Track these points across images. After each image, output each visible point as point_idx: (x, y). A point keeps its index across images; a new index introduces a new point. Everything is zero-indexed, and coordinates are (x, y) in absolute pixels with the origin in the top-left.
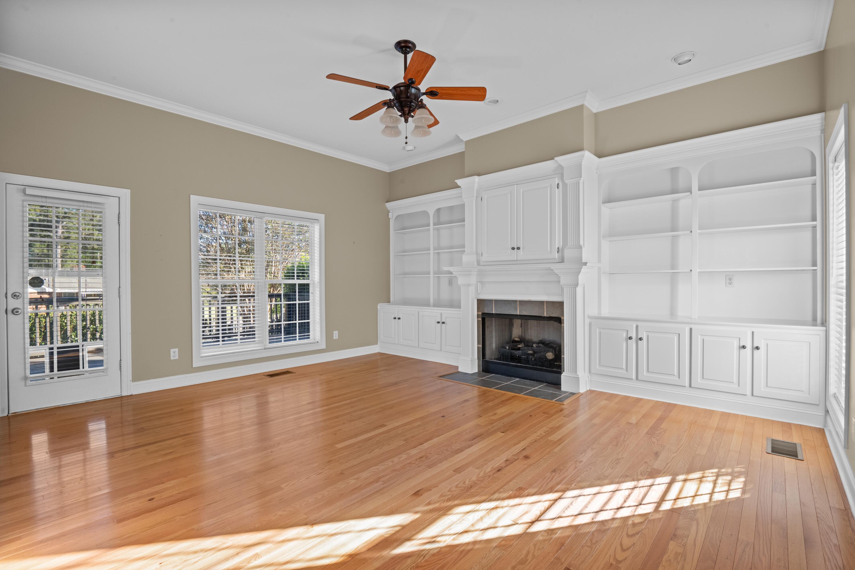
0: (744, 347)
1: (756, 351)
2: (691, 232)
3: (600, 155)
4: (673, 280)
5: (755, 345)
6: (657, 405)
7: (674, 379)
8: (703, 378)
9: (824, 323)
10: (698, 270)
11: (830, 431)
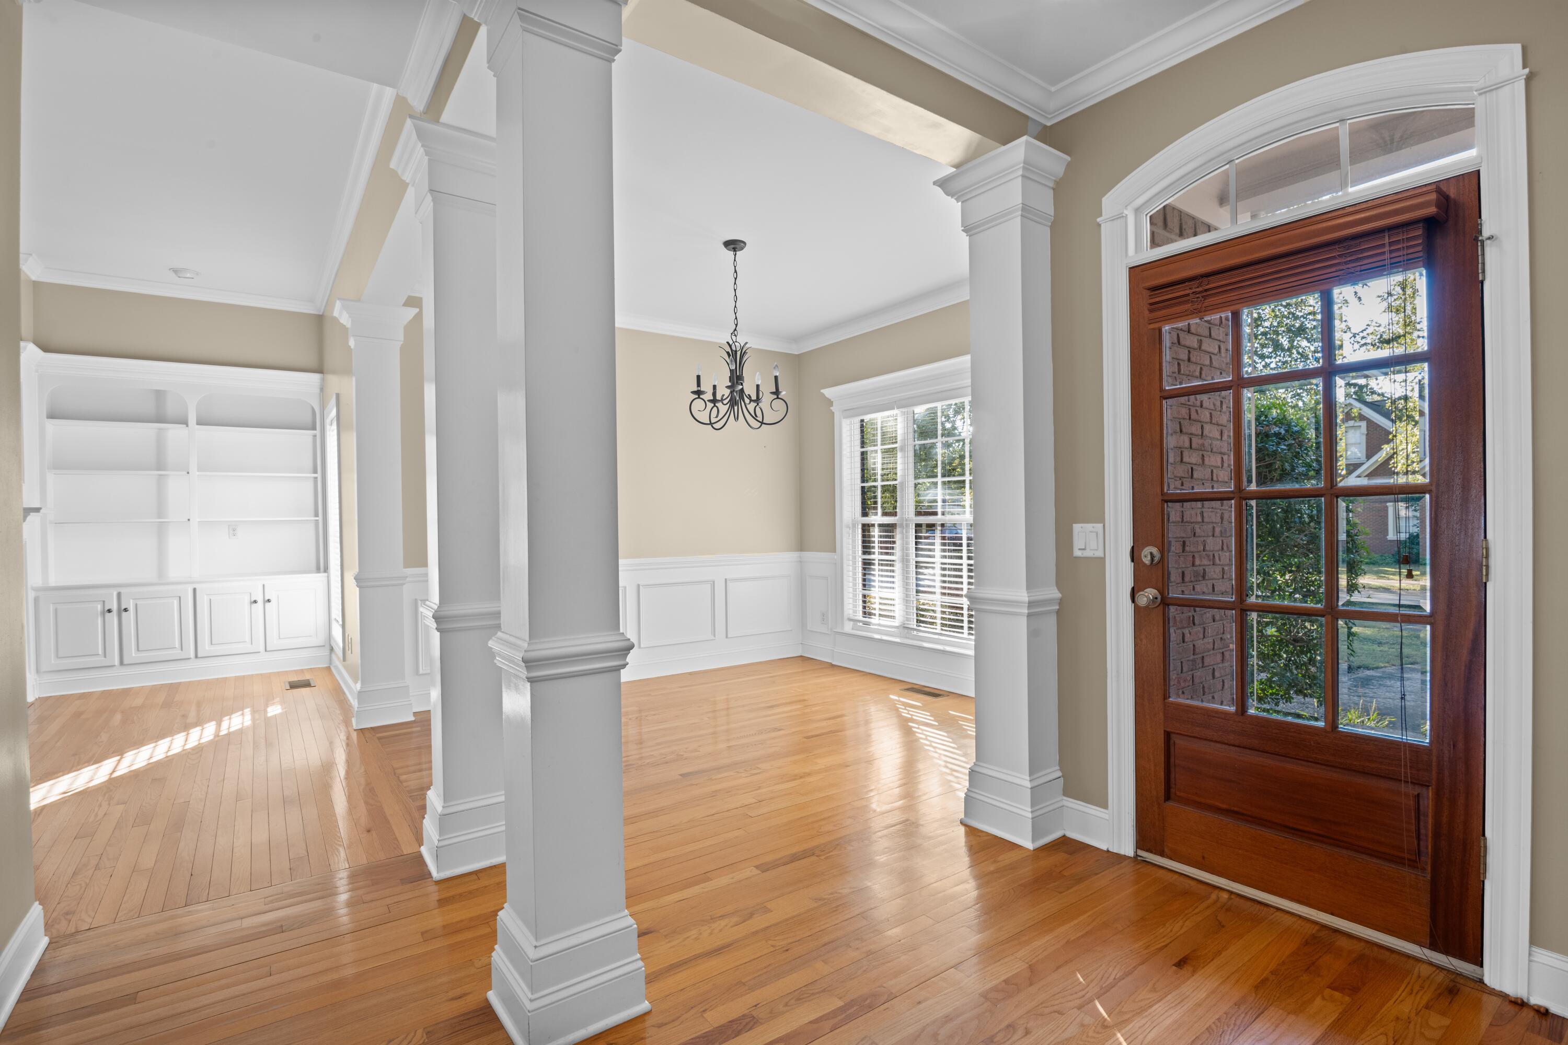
0: (255, 602)
1: (267, 604)
2: (188, 473)
3: (46, 349)
4: (161, 530)
5: (266, 598)
6: (155, 690)
7: (176, 653)
8: (211, 644)
9: (326, 570)
10: (198, 520)
11: (336, 667)
